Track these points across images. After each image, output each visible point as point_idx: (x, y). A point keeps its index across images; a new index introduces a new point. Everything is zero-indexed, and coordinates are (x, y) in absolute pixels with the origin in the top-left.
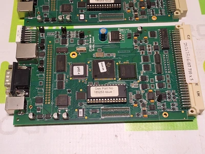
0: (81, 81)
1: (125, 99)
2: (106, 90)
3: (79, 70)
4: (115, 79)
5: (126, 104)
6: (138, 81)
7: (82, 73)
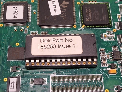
0: (18, 29)
1: (95, 60)
2: (60, 44)
3: (16, 11)
4: (75, 26)
5: (95, 70)
6: (115, 30)
7: (20, 16)
